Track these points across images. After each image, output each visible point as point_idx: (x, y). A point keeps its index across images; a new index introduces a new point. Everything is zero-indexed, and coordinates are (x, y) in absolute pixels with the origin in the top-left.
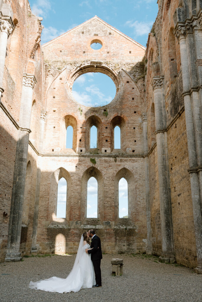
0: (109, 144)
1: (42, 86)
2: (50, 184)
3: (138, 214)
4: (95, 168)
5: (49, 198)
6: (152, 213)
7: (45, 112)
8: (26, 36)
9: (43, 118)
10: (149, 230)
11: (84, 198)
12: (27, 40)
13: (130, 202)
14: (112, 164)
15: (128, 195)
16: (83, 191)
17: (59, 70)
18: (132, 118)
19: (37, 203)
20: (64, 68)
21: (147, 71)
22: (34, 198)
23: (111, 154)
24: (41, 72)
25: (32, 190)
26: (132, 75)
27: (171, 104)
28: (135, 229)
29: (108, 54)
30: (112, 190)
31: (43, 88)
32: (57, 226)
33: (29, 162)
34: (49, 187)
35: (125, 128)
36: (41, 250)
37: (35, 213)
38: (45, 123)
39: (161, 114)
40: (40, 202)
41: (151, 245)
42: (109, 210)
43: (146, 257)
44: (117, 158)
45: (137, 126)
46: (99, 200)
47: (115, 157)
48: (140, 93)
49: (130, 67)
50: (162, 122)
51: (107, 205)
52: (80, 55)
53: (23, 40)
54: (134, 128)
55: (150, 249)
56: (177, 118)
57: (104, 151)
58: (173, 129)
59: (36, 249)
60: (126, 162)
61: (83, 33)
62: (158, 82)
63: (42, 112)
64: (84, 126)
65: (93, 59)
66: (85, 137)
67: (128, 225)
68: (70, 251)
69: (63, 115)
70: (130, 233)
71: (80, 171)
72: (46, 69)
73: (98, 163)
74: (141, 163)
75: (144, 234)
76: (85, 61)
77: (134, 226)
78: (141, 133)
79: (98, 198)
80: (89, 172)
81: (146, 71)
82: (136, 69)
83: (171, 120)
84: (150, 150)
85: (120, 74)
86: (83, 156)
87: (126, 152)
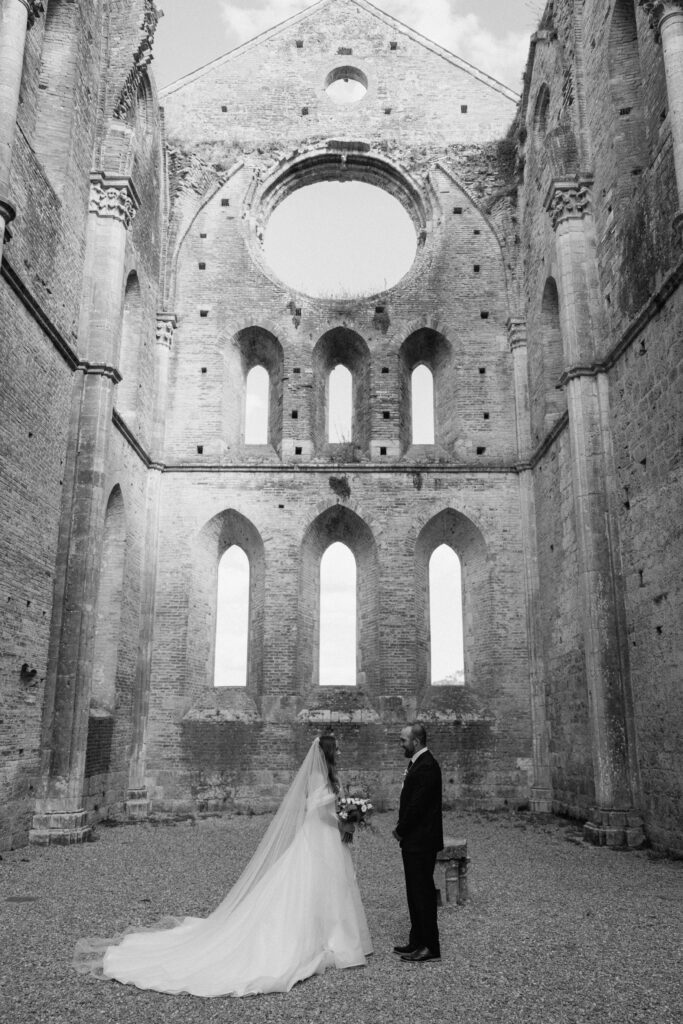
0: (395, 425)
1: (162, 228)
2: (189, 566)
3: (500, 670)
4: (348, 509)
5: (187, 617)
6: (550, 668)
7: (173, 318)
8: (100, 36)
9: (166, 339)
10: (539, 727)
11: (310, 615)
12: (103, 55)
13: (470, 630)
14: (407, 494)
15: (464, 604)
16: (305, 591)
17: (220, 174)
18: (473, 336)
19: (146, 635)
20: (236, 166)
21: (526, 170)
22: (136, 616)
23: (401, 460)
24: (156, 176)
25: (129, 590)
26: (472, 186)
27: (622, 270)
28: (489, 724)
29: (387, 116)
30: (406, 589)
31: (163, 235)
32: (218, 714)
33: (116, 490)
34: (188, 579)
35: (448, 371)
36: (159, 797)
37: (138, 669)
38: (172, 354)
39: (584, 309)
40: (156, 630)
41: (547, 780)
42: (396, 655)
43: (531, 821)
44: (424, 476)
45: (492, 362)
46: (362, 621)
47: (417, 471)
48: (501, 247)
49: (465, 159)
50: (587, 340)
51: (391, 640)
52: (291, 123)
53: (88, 51)
54: (482, 371)
55: (545, 794)
56: (650, 319)
57: (379, 450)
58: (631, 362)
59: (144, 795)
60: (454, 489)
61: (300, 45)
62: (572, 196)
63: (159, 318)
64: (308, 366)
65: (334, 133)
66: (310, 405)
67: (463, 708)
68: (265, 801)
69: (233, 327)
70: (473, 737)
71: (293, 523)
72: (173, 167)
73: (358, 494)
74: (508, 493)
75: (522, 741)
76: (309, 141)
77: (485, 711)
78: (506, 387)
79: (357, 615)
80: (327, 526)
81: (521, 169)
82: (487, 165)
83: (624, 330)
84: (541, 444)
85: (432, 182)
86: (305, 470)
87: (455, 455)
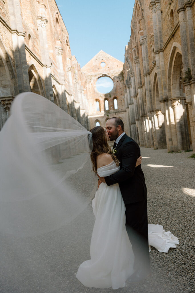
0: (113, 108)
2: (94, 125)
7: (88, 99)
18: (120, 97)
26: (119, 78)
29: (108, 68)
35: (118, 101)
38: (89, 103)
47: (115, 113)
52: (97, 71)
54: (122, 101)
57: (111, 111)
60: (120, 114)
61: (97, 59)
64: (103, 102)
69: (94, 99)
71: (103, 120)
73: (110, 116)
76: (100, 74)
81: (124, 78)
82: (120, 75)
85: (114, 78)
87: (119, 110)
